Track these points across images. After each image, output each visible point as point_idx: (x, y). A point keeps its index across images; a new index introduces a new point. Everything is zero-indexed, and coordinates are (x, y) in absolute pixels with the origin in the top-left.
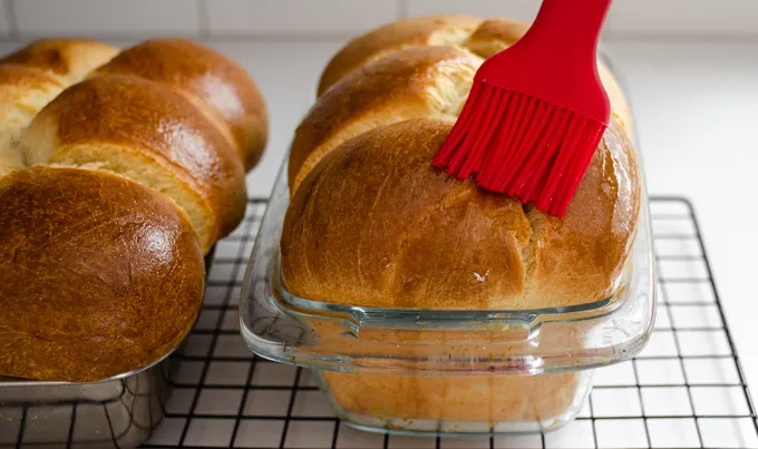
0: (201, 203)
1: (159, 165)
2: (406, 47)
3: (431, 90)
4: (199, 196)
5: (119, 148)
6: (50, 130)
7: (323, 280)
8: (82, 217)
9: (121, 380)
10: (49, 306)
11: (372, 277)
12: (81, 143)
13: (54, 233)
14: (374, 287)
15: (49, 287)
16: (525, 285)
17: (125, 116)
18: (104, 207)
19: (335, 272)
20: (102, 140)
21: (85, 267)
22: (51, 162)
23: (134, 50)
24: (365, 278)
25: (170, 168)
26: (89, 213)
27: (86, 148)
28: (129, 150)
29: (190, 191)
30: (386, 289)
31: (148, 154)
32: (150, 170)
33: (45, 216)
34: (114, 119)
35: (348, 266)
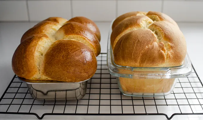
0: (94, 48)
1: (86, 40)
2: (132, 17)
3: (141, 23)
4: (94, 47)
5: (78, 36)
6: (62, 32)
7: (125, 61)
8: (75, 49)
9: (80, 83)
10: (70, 66)
11: (135, 60)
12: (70, 35)
13: (70, 51)
14: (136, 62)
15: (70, 62)
16: (165, 61)
17: (79, 30)
18: (79, 47)
19: (127, 59)
20: (75, 34)
21: (77, 58)
22: (63, 39)
23: (74, 18)
24: (134, 60)
25: (88, 41)
26: (76, 48)
27: (71, 36)
28: (80, 36)
29: (92, 46)
30: (138, 63)
31: (84, 37)
32: (84, 41)
33: (68, 48)
34: (77, 30)
35: (130, 58)
